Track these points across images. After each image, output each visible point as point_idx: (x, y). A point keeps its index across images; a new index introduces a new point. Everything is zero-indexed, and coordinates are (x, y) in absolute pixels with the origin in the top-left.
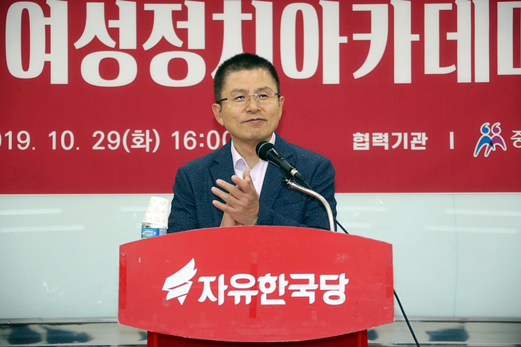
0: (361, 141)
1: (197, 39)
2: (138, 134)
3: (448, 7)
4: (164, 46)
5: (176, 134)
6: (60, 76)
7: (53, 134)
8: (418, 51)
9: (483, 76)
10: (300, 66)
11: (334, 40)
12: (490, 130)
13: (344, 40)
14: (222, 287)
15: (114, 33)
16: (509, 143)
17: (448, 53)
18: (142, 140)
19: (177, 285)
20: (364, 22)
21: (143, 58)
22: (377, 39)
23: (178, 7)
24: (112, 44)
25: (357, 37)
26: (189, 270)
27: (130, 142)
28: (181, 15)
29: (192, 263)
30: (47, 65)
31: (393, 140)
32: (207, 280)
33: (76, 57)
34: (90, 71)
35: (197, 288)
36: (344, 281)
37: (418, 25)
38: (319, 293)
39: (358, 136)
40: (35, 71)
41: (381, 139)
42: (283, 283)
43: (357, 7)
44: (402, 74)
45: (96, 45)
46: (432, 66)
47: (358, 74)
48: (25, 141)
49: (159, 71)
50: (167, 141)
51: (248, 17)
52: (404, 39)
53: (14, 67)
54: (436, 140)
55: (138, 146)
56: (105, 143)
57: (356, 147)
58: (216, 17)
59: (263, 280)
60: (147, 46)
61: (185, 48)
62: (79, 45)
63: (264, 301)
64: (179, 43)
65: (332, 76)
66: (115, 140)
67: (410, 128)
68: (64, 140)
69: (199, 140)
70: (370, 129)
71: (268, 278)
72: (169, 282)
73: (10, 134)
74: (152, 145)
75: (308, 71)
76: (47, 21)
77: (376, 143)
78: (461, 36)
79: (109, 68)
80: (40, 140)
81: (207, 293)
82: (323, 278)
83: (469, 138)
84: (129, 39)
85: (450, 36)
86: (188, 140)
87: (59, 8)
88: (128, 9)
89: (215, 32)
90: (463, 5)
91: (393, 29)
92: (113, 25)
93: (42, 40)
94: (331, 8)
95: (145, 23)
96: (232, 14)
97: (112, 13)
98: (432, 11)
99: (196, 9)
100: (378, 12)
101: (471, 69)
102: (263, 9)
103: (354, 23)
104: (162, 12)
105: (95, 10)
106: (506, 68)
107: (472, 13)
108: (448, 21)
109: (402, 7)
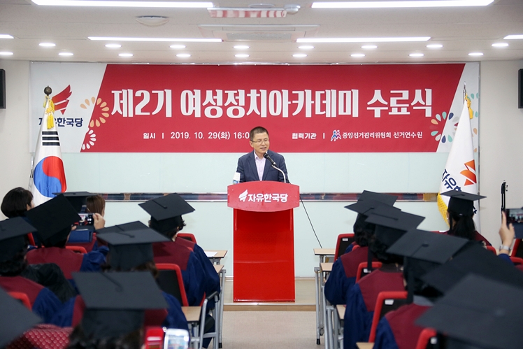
0: (295, 136)
1: (242, 102)
2: (223, 133)
3: (323, 92)
4: (231, 104)
5: (235, 133)
6: (198, 115)
7: (196, 133)
8: (313, 106)
9: (334, 115)
10: (275, 112)
11: (286, 103)
12: (336, 132)
13: (290, 103)
14: (255, 197)
15: (215, 100)
16: (342, 137)
17: (323, 107)
18: (224, 135)
19: (243, 196)
20: (296, 97)
21: (225, 108)
22: (300, 102)
23: (236, 92)
24: (215, 104)
25: (294, 102)
26: (246, 192)
27: (220, 136)
28: (237, 95)
29: (247, 191)
30: (194, 111)
31: (305, 136)
32: (250, 195)
33: (203, 108)
34: (208, 113)
35: (248, 197)
36: (287, 196)
37: (313, 98)
38: (280, 199)
39: (294, 134)
40: (190, 113)
41: (301, 135)
42: (271, 196)
43: (294, 92)
44: (308, 114)
45: (209, 104)
46: (318, 112)
47: (294, 114)
48: (187, 136)
49: (230, 113)
50: (232, 136)
51: (259, 95)
52: (309, 103)
53: (184, 112)
54: (319, 136)
55: (223, 137)
56: (212, 136)
57: (293, 138)
58: (248, 95)
59: (265, 196)
60: (226, 105)
61: (238, 105)
62: (204, 104)
63: (266, 201)
64: (236, 104)
65: (286, 115)
66: (216, 135)
67: (311, 132)
68: (199, 135)
69: (243, 135)
70: (298, 132)
71: (266, 195)
72: (241, 196)
73: (182, 133)
74: (227, 137)
75: (278, 113)
76: (194, 97)
77: (300, 137)
78: (327, 102)
79: (214, 112)
80: (192, 135)
81: (251, 199)
82: (281, 195)
83: (329, 135)
84: (220, 102)
85: (324, 102)
86: (239, 135)
87: (198, 92)
88: (220, 92)
89: (248, 100)
90: (328, 92)
91: (305, 99)
92: (215, 98)
93: (192, 103)
94: (286, 92)
95: (225, 97)
96: (253, 94)
97: (215, 94)
98: (318, 94)
99: (242, 92)
100: (301, 94)
101: (330, 113)
102: (264, 92)
103: (293, 97)
104: (231, 93)
105: (209, 93)
106: (341, 112)
107: (331, 94)
108: (323, 97)
109: (309, 92)
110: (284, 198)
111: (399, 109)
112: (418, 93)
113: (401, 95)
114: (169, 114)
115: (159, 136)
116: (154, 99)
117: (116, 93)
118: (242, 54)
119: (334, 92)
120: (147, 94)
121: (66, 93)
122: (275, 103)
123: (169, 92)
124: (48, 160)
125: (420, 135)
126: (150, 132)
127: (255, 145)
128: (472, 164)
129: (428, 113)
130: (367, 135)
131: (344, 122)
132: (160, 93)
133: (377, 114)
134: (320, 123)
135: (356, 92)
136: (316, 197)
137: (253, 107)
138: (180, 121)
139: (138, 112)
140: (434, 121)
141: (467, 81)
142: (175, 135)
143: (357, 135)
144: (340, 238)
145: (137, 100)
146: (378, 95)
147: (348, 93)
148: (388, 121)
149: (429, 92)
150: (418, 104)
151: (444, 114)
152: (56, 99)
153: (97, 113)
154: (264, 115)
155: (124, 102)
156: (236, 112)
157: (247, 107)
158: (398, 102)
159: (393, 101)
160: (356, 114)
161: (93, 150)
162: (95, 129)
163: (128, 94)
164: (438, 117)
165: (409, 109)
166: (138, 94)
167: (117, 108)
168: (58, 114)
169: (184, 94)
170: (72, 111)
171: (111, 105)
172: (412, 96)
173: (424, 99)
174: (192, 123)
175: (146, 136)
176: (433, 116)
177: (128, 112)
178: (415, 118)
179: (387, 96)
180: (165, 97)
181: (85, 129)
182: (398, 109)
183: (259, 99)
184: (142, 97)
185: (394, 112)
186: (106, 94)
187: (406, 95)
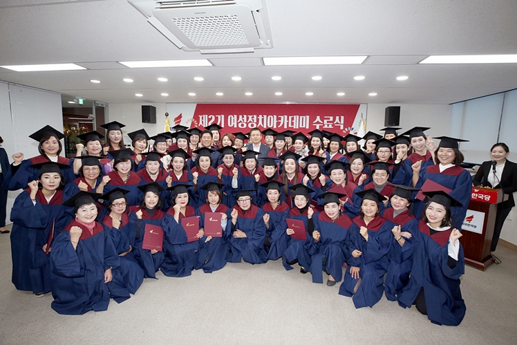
1: (255, 121)
3: (293, 117)
4: (250, 122)
6: (235, 126)
8: (288, 123)
10: (270, 125)
11: (275, 121)
13: (277, 121)
15: (243, 120)
17: (292, 124)
20: (280, 119)
21: (247, 124)
22: (282, 121)
24: (243, 122)
25: (279, 121)
28: (253, 117)
30: (234, 124)
33: (238, 123)
34: (240, 126)
37: (288, 120)
40: (232, 125)
43: (279, 116)
44: (285, 127)
45: (241, 122)
46: (290, 126)
47: (279, 127)
49: (250, 126)
52: (286, 121)
53: (229, 125)
58: (258, 117)
60: (248, 122)
64: (253, 121)
65: (275, 127)
75: (272, 126)
76: (234, 118)
78: (294, 121)
79: (242, 125)
84: (245, 121)
87: (236, 116)
88: (245, 116)
89: (258, 120)
90: (295, 117)
91: (284, 120)
93: (233, 121)
94: (275, 116)
95: (248, 118)
96: (260, 117)
97: (243, 117)
98: (290, 117)
99: (255, 116)
100: (282, 117)
101: (296, 126)
102: (265, 116)
103: (278, 119)
104: (250, 117)
105: (241, 116)
106: (301, 126)
107: (296, 117)
108: (293, 119)
109: (286, 117)
111: (328, 125)
112: (337, 118)
113: (329, 119)
116: (216, 119)
117: (201, 117)
119: (298, 117)
120: (213, 117)
121: (180, 117)
122: (270, 121)
123: (223, 116)
129: (342, 128)
132: (219, 117)
135: (308, 117)
137: (260, 123)
138: (228, 129)
140: (344, 131)
141: (360, 113)
145: (209, 120)
146: (318, 119)
147: (304, 117)
149: (342, 117)
150: (337, 123)
151: (349, 128)
152: (176, 119)
153: (193, 125)
154: (265, 127)
155: (204, 120)
156: (252, 125)
157: (257, 123)
158: (328, 122)
159: (325, 121)
160: (307, 127)
163: (206, 117)
164: (346, 129)
165: (333, 125)
166: (210, 117)
167: (201, 123)
169: (229, 117)
171: (198, 122)
172: (334, 119)
173: (340, 121)
176: (344, 129)
177: (205, 125)
178: (335, 129)
179: (322, 119)
180: (221, 118)
183: (263, 119)
184: (211, 119)
185: (326, 126)
186: (196, 117)
187: (331, 118)
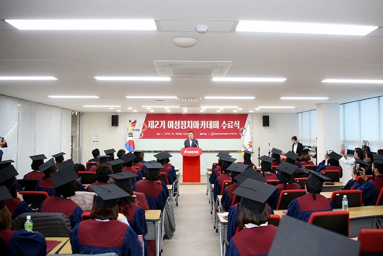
0: (201, 134)
1: (185, 124)
3: (209, 121)
4: (182, 125)
6: (173, 128)
11: (198, 124)
12: (213, 133)
14: (189, 152)
16: (214, 134)
17: (209, 126)
18: (180, 134)
19: (185, 152)
20: (201, 123)
21: (180, 126)
29: (187, 150)
31: (203, 134)
33: (174, 126)
34: (175, 128)
35: (187, 152)
40: (170, 127)
43: (200, 121)
44: (205, 128)
45: (176, 125)
46: (207, 127)
47: (200, 128)
48: (169, 134)
49: (182, 127)
52: (205, 124)
53: (168, 127)
54: (208, 134)
58: (187, 122)
63: (192, 153)
65: (198, 128)
66: (178, 134)
67: (205, 133)
68: (173, 134)
71: (192, 151)
75: (196, 127)
78: (210, 124)
79: (177, 127)
80: (171, 134)
83: (210, 134)
84: (179, 124)
86: (184, 134)
87: (173, 121)
88: (179, 121)
89: (187, 124)
91: (204, 123)
92: (178, 123)
93: (171, 124)
94: (198, 121)
95: (181, 123)
96: (189, 122)
98: (207, 122)
99: (185, 121)
100: (202, 122)
101: (211, 127)
102: (192, 121)
103: (200, 123)
104: (182, 122)
105: (176, 122)
106: (214, 127)
108: (209, 123)
109: (205, 122)
110: (197, 152)
112: (236, 122)
114: (164, 128)
115: (161, 134)
116: (160, 123)
117: (149, 122)
118: (185, 111)
119: (212, 121)
120: (158, 122)
121: (135, 122)
122: (195, 125)
123: (164, 121)
124: (130, 141)
125: (236, 134)
126: (158, 133)
127: (189, 136)
128: (251, 142)
129: (239, 128)
130: (221, 134)
131: (215, 130)
132: (162, 122)
133: (224, 128)
134: (208, 130)
135: (218, 122)
136: (207, 152)
137: (189, 126)
138: (167, 130)
139: (156, 127)
141: (249, 119)
142: (166, 134)
143: (218, 134)
144: (213, 164)
145: (155, 124)
146: (224, 123)
147: (216, 122)
148: (227, 130)
149: (238, 122)
151: (243, 128)
152: (132, 123)
153: (144, 127)
154: (192, 128)
155: (151, 124)
156: (184, 127)
157: (187, 126)
159: (229, 124)
160: (218, 128)
161: (142, 138)
162: (143, 132)
163: (153, 122)
164: (241, 129)
165: (233, 126)
166: (156, 122)
167: (149, 126)
168: (133, 128)
169: (168, 122)
170: (137, 127)
171: (148, 125)
172: (234, 123)
173: (237, 124)
174: (171, 130)
175: (158, 134)
177: (152, 127)
178: (235, 129)
179: (227, 123)
180: (163, 123)
181: (140, 132)
182: (230, 126)
184: (156, 123)
185: (229, 127)
186: (146, 122)
187: (232, 122)
